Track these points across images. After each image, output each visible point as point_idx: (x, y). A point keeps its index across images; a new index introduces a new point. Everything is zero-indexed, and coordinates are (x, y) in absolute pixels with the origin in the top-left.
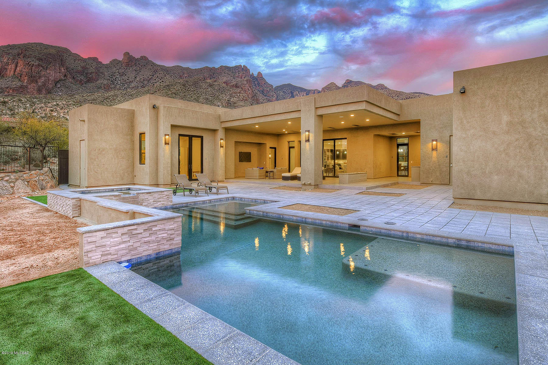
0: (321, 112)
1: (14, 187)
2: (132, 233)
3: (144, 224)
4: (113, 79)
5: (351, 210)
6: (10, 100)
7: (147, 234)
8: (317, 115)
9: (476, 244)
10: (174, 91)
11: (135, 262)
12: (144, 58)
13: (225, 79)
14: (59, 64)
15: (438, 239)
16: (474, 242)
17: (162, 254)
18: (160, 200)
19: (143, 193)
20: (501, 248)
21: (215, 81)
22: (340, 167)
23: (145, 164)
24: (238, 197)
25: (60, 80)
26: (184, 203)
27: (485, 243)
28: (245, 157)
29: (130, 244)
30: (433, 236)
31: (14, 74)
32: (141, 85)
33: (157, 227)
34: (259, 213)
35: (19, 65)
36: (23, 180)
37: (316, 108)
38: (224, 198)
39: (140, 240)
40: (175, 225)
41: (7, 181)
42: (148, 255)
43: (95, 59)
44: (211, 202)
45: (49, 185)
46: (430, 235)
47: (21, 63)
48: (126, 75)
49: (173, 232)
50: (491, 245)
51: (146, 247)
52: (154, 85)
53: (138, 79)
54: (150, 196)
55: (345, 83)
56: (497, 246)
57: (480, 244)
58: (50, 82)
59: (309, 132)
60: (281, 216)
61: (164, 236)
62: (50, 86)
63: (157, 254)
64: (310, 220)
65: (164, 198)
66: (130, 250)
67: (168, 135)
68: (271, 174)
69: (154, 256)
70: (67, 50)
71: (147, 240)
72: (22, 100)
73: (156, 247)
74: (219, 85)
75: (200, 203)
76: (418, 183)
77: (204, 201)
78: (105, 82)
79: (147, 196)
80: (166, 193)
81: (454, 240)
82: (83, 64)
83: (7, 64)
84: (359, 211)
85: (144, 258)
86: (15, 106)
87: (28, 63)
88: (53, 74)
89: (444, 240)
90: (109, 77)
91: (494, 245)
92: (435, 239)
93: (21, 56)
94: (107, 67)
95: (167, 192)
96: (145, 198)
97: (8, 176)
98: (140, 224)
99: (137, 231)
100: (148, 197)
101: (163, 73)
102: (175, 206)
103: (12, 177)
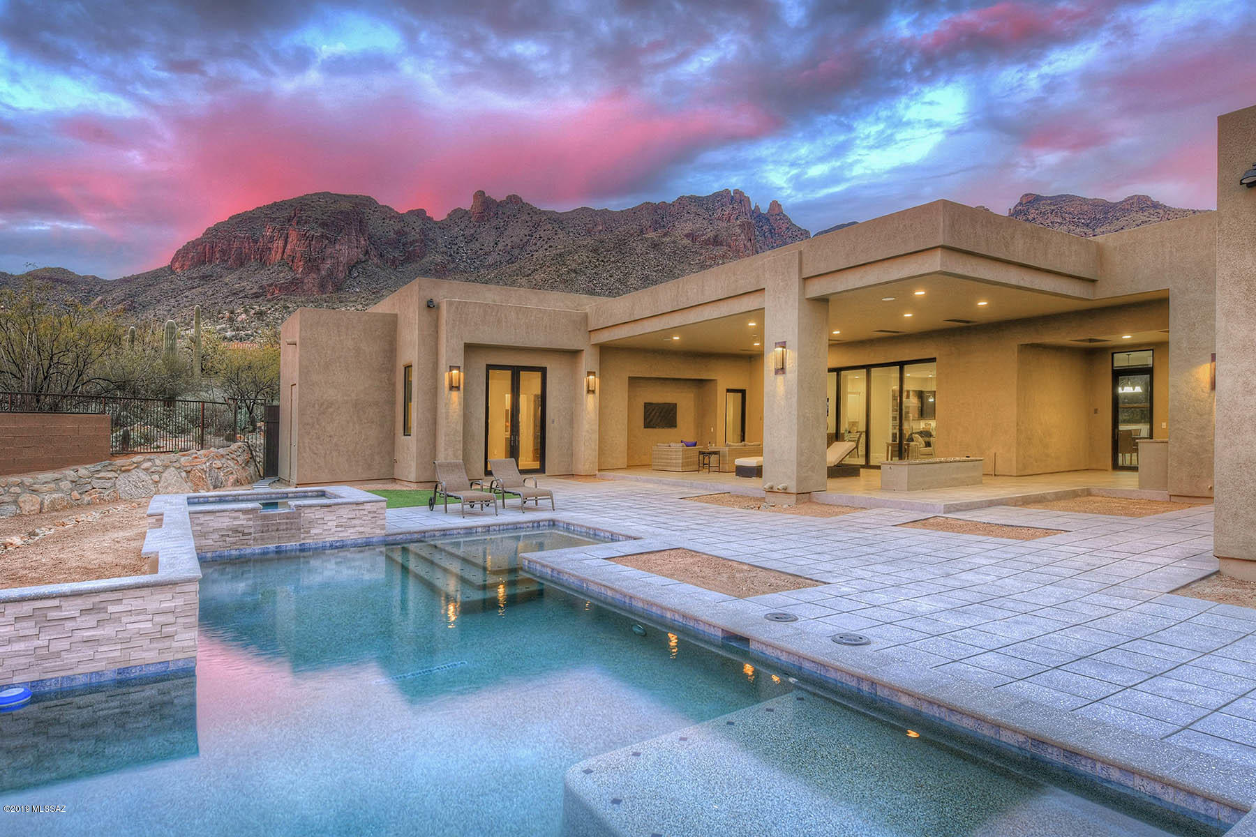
0: (818, 288)
1: (159, 482)
2: (46, 617)
3: (82, 595)
4: (452, 253)
5: (807, 579)
6: (270, 309)
7: (90, 620)
8: (807, 299)
9: (1099, 771)
10: (574, 266)
11: (53, 688)
12: (514, 199)
13: (689, 227)
14: (356, 230)
15: (967, 723)
16: (1094, 760)
17: (135, 673)
18: (357, 522)
19: (310, 506)
20: (1199, 806)
21: (665, 235)
22: (927, 439)
23: (410, 435)
24: (561, 521)
25: (357, 262)
26: (416, 533)
27: (1133, 773)
28: (660, 417)
29: (40, 643)
30: (952, 710)
31: (282, 259)
32: (507, 259)
33: (121, 604)
34: (544, 570)
35: (290, 240)
36: (179, 468)
37: (805, 279)
38: (526, 523)
39: (70, 635)
40: (179, 602)
41: (146, 469)
42: (92, 673)
43: (420, 213)
44: (489, 531)
45: (232, 479)
46: (939, 706)
47: (293, 235)
48: (477, 240)
49: (171, 618)
50: (1158, 788)
51: (87, 652)
52: (532, 255)
53: (500, 246)
54: (329, 514)
55: (1020, 204)
56: (1182, 796)
57: (1115, 775)
58: (341, 269)
59: (784, 347)
60: (585, 585)
61: (142, 626)
62: (341, 276)
63: (120, 672)
64: (640, 605)
65: (364, 518)
66: (42, 658)
67: (458, 368)
68: (713, 457)
69: (110, 676)
70: (369, 202)
71: (93, 636)
72: (289, 307)
73: (117, 654)
74: (674, 242)
75: (459, 533)
76: (1163, 495)
77: (471, 528)
78: (439, 258)
79: (319, 514)
80: (368, 507)
81: (1022, 739)
82: (397, 227)
83: (272, 239)
84: (825, 583)
85: (81, 680)
86: (278, 318)
87: (305, 234)
88: (345, 251)
89: (987, 732)
90: (446, 246)
91: (1171, 790)
92: (955, 719)
93: (294, 222)
94: (443, 226)
95: (371, 504)
96: (317, 517)
97: (149, 460)
98: (70, 596)
99: (61, 611)
100: (323, 516)
101: (551, 228)
102: (391, 538)
103: (158, 462)
